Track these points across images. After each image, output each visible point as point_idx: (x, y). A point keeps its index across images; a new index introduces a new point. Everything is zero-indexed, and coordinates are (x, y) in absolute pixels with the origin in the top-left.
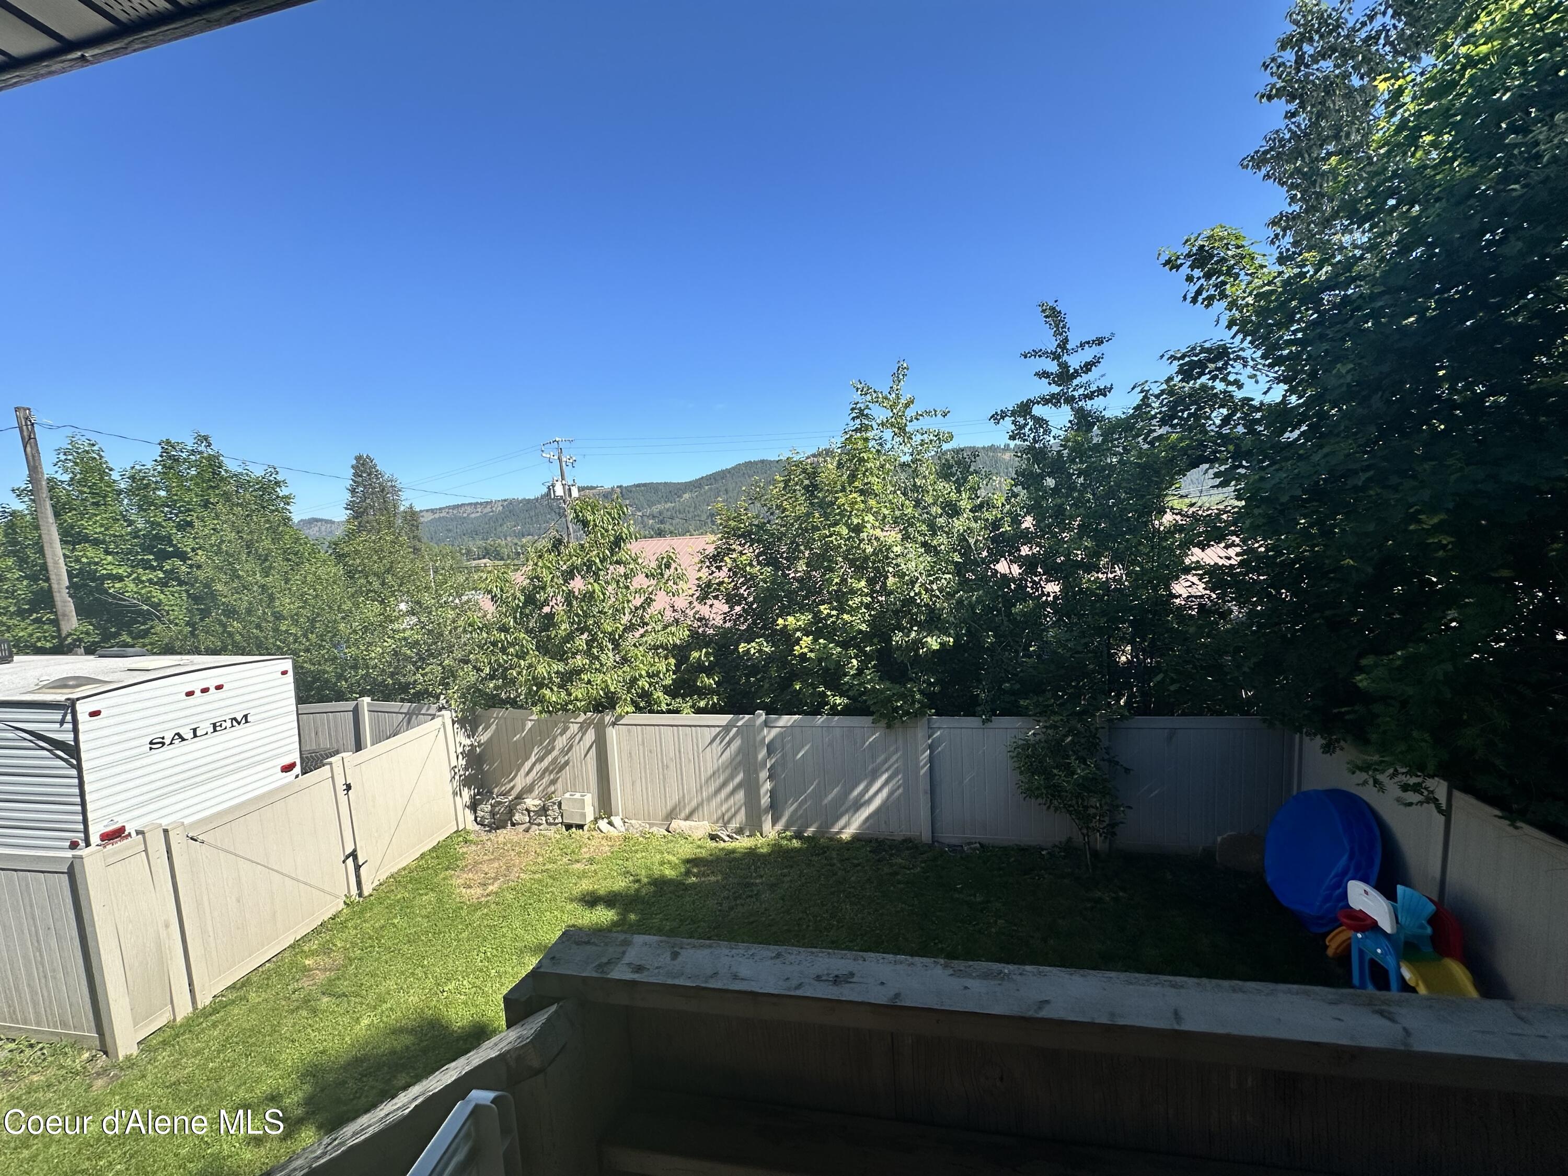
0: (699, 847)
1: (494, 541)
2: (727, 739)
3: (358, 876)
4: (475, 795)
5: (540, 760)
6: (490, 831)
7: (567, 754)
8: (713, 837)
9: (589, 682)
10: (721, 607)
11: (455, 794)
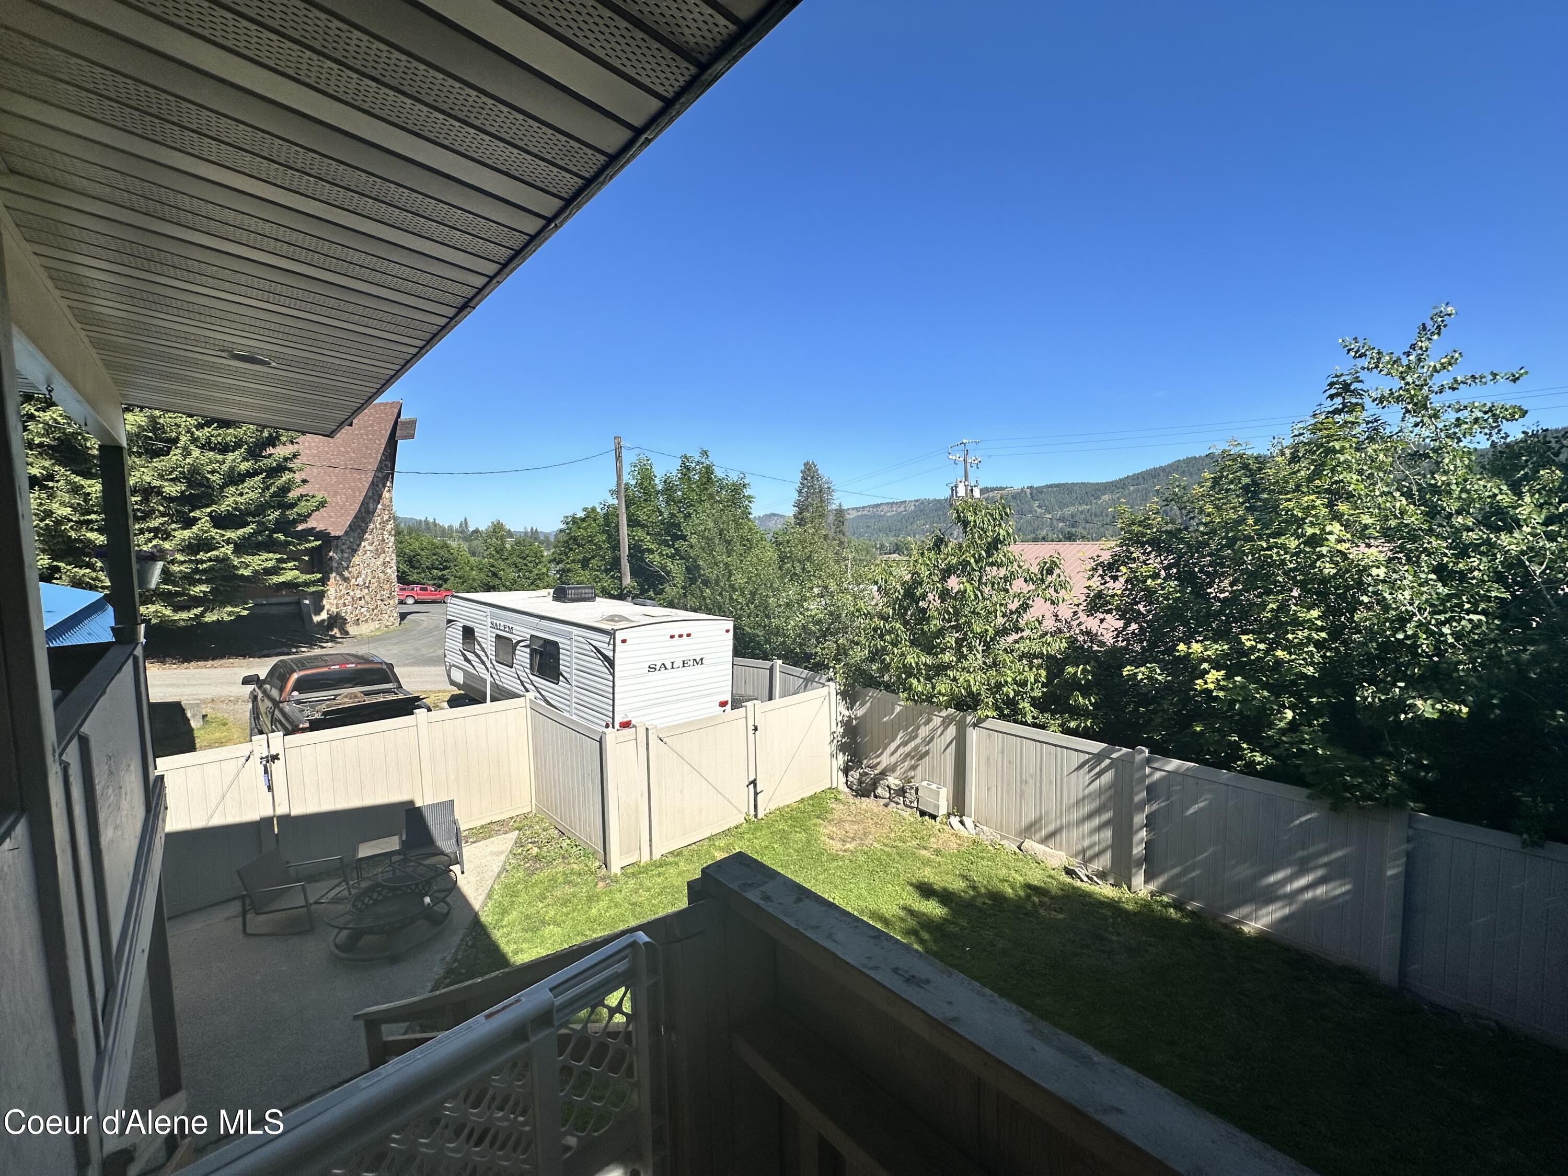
0: (1050, 876)
1: (904, 538)
2: (1098, 769)
3: (755, 801)
4: (848, 761)
5: (905, 744)
6: (856, 796)
7: (928, 744)
8: (1069, 872)
9: (955, 679)
10: (1113, 622)
11: (832, 756)
